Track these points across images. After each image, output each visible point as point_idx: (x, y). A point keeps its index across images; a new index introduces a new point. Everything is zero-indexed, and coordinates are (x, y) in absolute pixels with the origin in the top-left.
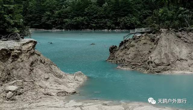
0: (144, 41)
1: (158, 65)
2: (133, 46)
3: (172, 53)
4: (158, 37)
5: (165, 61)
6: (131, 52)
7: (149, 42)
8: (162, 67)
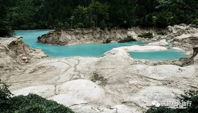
0: (55, 34)
1: (63, 43)
2: (51, 36)
3: (67, 38)
4: (60, 33)
5: (65, 41)
6: (51, 39)
7: (57, 35)
8: (65, 43)
